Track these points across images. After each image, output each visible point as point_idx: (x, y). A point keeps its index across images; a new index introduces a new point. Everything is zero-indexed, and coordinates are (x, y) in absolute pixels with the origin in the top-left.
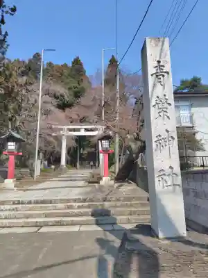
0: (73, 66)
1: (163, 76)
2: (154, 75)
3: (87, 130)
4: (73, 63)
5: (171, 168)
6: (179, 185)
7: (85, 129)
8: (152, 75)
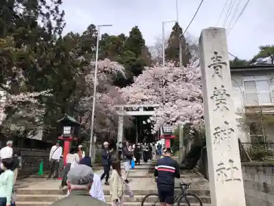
0: (131, 36)
1: (221, 67)
2: (212, 67)
3: (145, 109)
4: (131, 33)
5: (231, 161)
6: (239, 180)
7: (144, 108)
8: (209, 67)
